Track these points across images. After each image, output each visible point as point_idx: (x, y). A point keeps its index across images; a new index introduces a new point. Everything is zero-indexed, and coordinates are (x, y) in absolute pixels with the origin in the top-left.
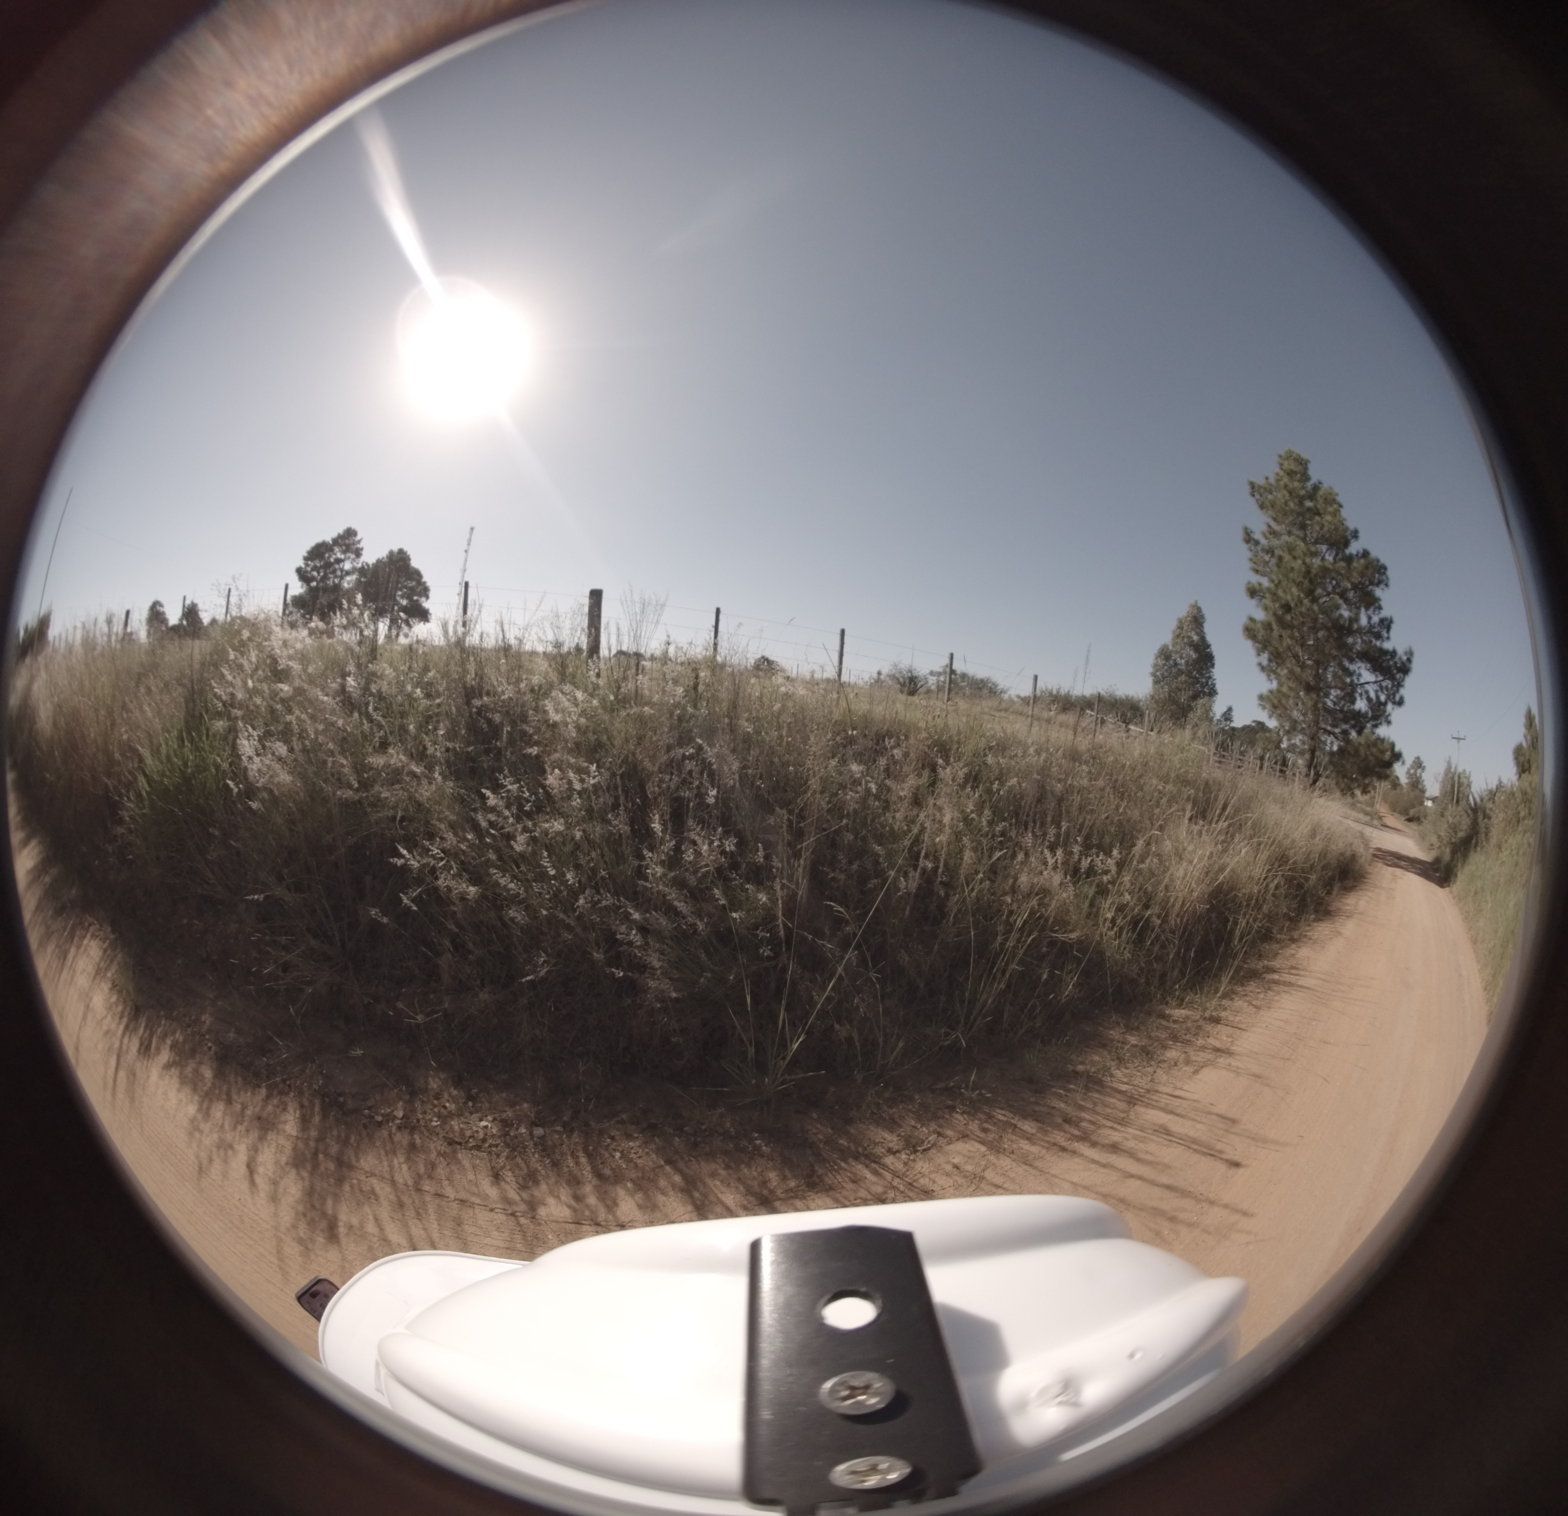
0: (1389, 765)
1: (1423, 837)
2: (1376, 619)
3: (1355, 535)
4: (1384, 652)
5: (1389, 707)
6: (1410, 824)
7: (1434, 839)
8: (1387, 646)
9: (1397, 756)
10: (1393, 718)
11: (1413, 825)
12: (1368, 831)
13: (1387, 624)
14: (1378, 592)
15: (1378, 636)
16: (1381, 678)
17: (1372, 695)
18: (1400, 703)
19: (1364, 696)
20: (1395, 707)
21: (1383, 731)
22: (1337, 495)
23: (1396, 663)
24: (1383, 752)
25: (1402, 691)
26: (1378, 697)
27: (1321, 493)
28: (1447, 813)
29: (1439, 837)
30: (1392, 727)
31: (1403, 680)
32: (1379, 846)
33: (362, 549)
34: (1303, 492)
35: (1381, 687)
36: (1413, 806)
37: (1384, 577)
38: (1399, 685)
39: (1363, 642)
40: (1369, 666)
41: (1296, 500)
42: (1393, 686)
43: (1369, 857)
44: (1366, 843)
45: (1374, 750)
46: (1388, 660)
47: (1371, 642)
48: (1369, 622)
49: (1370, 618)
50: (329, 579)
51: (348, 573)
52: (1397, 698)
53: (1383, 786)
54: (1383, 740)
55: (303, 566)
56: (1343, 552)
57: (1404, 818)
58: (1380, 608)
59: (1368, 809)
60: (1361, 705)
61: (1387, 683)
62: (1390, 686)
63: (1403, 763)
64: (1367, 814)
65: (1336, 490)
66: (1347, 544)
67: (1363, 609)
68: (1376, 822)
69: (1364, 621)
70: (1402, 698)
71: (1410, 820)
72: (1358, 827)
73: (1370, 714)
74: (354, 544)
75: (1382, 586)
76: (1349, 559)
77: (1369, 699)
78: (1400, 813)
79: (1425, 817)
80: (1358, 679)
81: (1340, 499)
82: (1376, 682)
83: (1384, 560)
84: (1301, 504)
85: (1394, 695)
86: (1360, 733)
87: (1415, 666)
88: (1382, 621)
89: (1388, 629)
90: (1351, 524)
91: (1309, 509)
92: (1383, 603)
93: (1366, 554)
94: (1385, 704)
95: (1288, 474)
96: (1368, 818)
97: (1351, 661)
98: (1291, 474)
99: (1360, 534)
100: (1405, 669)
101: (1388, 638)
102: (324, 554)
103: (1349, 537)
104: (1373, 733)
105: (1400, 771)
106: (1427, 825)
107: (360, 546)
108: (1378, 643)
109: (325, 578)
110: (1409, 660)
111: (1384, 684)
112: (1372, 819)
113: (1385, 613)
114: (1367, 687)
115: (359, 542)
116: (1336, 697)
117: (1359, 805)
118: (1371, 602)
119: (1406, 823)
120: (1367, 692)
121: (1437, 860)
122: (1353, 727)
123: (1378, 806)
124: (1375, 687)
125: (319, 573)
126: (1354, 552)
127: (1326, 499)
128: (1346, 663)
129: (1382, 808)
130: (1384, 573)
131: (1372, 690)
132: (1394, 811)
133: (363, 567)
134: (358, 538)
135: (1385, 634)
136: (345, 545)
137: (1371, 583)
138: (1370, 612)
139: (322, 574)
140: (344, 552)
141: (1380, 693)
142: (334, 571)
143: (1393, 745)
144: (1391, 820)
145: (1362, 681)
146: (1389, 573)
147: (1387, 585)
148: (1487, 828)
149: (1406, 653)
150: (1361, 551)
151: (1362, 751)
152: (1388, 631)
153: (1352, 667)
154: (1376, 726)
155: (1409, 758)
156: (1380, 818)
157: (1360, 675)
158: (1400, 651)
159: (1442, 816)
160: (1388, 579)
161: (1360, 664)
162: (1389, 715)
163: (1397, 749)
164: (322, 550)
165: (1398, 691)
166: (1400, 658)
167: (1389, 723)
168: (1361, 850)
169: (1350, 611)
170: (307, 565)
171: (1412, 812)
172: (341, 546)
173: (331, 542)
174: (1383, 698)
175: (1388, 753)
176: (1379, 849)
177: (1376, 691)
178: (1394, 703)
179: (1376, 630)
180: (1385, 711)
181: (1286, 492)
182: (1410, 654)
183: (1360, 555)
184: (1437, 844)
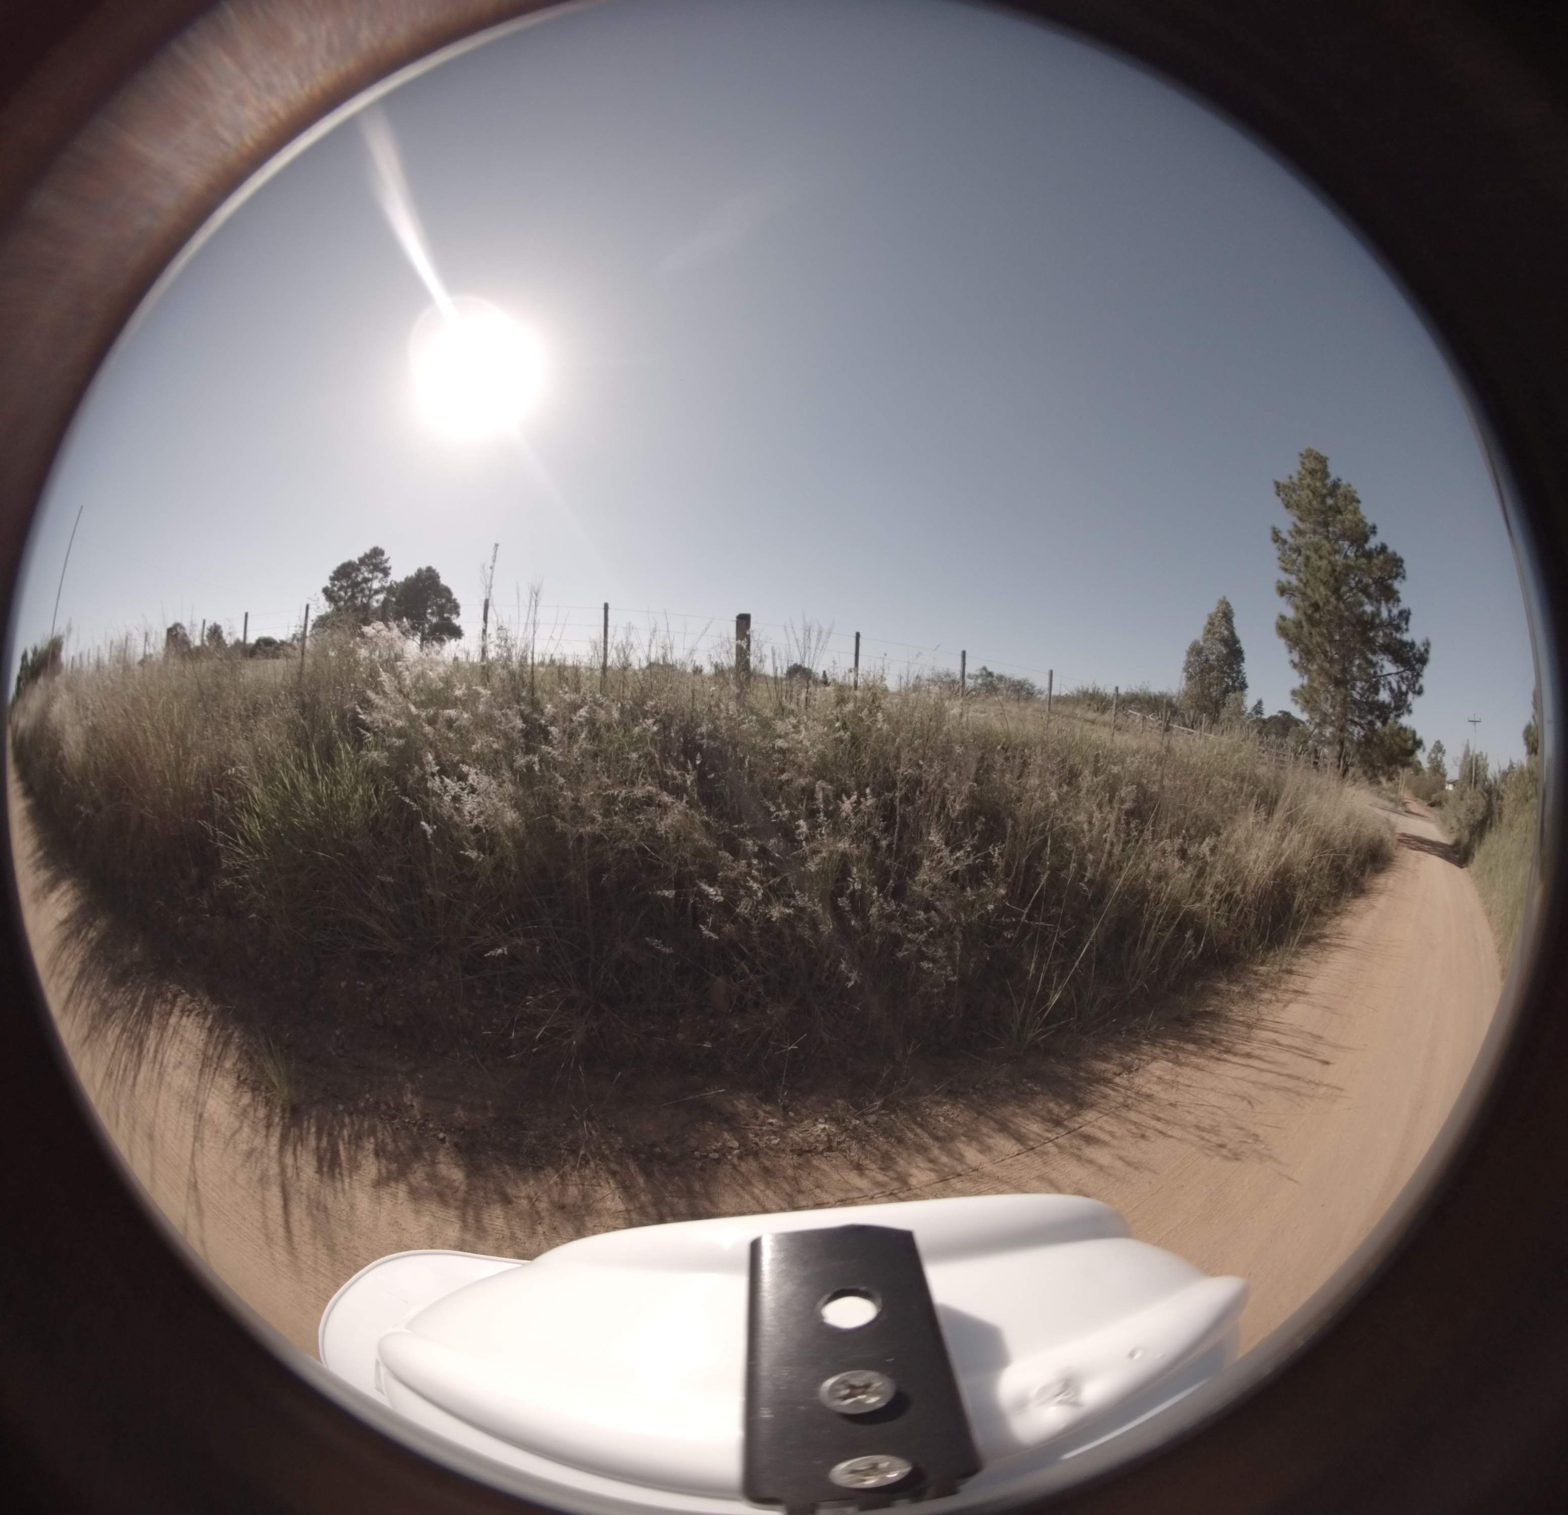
0: (1412, 752)
1: (1444, 820)
2: (1395, 612)
3: (1374, 530)
4: (1404, 644)
5: (1410, 696)
6: (1433, 809)
7: (1454, 823)
8: (1407, 637)
9: (1418, 744)
10: (1413, 707)
11: (1435, 810)
12: (1394, 817)
13: (1405, 615)
14: (1397, 585)
15: (1398, 628)
16: (1402, 669)
17: (1394, 685)
18: (1420, 692)
19: (1387, 687)
20: (1416, 696)
21: (1405, 721)
22: (1355, 492)
23: (1415, 654)
24: (1405, 741)
25: (1422, 681)
26: (1399, 687)
27: (1341, 491)
28: (1466, 796)
29: (1459, 820)
30: (1412, 716)
31: (1422, 670)
32: (1404, 831)
33: (390, 568)
34: (1325, 491)
35: (1402, 677)
36: (1435, 791)
37: (1401, 570)
38: (1419, 675)
39: (1385, 634)
40: (1390, 658)
41: (1319, 499)
42: (1413, 675)
43: (1396, 842)
44: (1392, 829)
45: (1398, 739)
46: (1408, 652)
47: (1391, 634)
48: (1389, 615)
49: (1390, 611)
50: (356, 598)
51: (377, 592)
52: (1417, 688)
53: (1405, 774)
54: (1405, 730)
55: (330, 586)
56: (1363, 547)
57: (1426, 804)
58: (1398, 600)
59: (1393, 796)
60: (1384, 696)
61: (1408, 674)
62: (1410, 676)
63: (1424, 750)
64: (1392, 800)
65: (1354, 487)
66: (1366, 539)
67: (1383, 602)
68: (1400, 809)
69: (1385, 614)
70: (1421, 688)
71: (1432, 805)
72: (1384, 814)
73: (1393, 705)
74: (381, 563)
75: (1399, 579)
76: (1369, 555)
77: (1391, 690)
78: (1423, 799)
79: (1447, 800)
80: (1381, 671)
81: (1358, 496)
82: (1397, 673)
83: (1400, 554)
84: (1323, 502)
85: (1414, 685)
86: (1384, 723)
87: (1433, 656)
88: (1401, 613)
89: (1407, 620)
90: (1370, 521)
91: (1330, 507)
92: (1401, 596)
93: (1383, 548)
94: (1406, 694)
95: (1310, 473)
96: (1391, 805)
97: (1374, 653)
98: (1312, 473)
99: (1378, 530)
100: (1423, 660)
101: (1407, 630)
102: (351, 573)
103: (1369, 533)
104: (1396, 723)
105: (1422, 757)
106: (1447, 808)
107: (388, 565)
108: (1398, 636)
109: (353, 597)
110: (1427, 651)
111: (1405, 675)
112: (1397, 806)
113: (1403, 605)
114: (1389, 677)
115: (386, 561)
116: (1362, 688)
117: (1383, 792)
118: (1391, 595)
119: (1429, 808)
120: (1389, 683)
121: (1457, 843)
122: (1378, 717)
123: (1401, 793)
124: (1397, 678)
125: (346, 593)
126: (1373, 547)
127: (1346, 497)
128: (1370, 656)
129: (1406, 794)
130: (1401, 566)
131: (1393, 680)
132: (1417, 797)
133: (391, 586)
134: (385, 557)
135: (1404, 626)
136: (372, 564)
137: (1390, 578)
138: (1390, 605)
139: (349, 594)
140: (371, 572)
141: (1401, 684)
142: (363, 590)
143: (1414, 733)
144: (1414, 806)
145: (1385, 673)
146: (1405, 565)
147: (1404, 577)
148: (1500, 809)
149: (1423, 644)
150: (1379, 545)
151: (1387, 742)
152: (1407, 623)
153: (1374, 659)
154: (1398, 716)
155: (1429, 744)
156: (1404, 804)
157: (1382, 666)
158: (1419, 643)
159: (1462, 799)
160: (1404, 571)
161: (1382, 656)
162: (1410, 705)
163: (1418, 737)
164: (349, 569)
165: (1417, 681)
166: (1419, 650)
167: (1410, 712)
168: (1388, 836)
169: (1372, 605)
170: (333, 585)
171: (1434, 797)
172: (368, 565)
173: (357, 562)
174: (1404, 688)
175: (1410, 742)
176: (1404, 835)
177: (1398, 682)
178: (1414, 692)
179: (1396, 623)
180: (1406, 701)
181: (1308, 492)
182: (1427, 644)
183: (1379, 549)
184: (1457, 827)
